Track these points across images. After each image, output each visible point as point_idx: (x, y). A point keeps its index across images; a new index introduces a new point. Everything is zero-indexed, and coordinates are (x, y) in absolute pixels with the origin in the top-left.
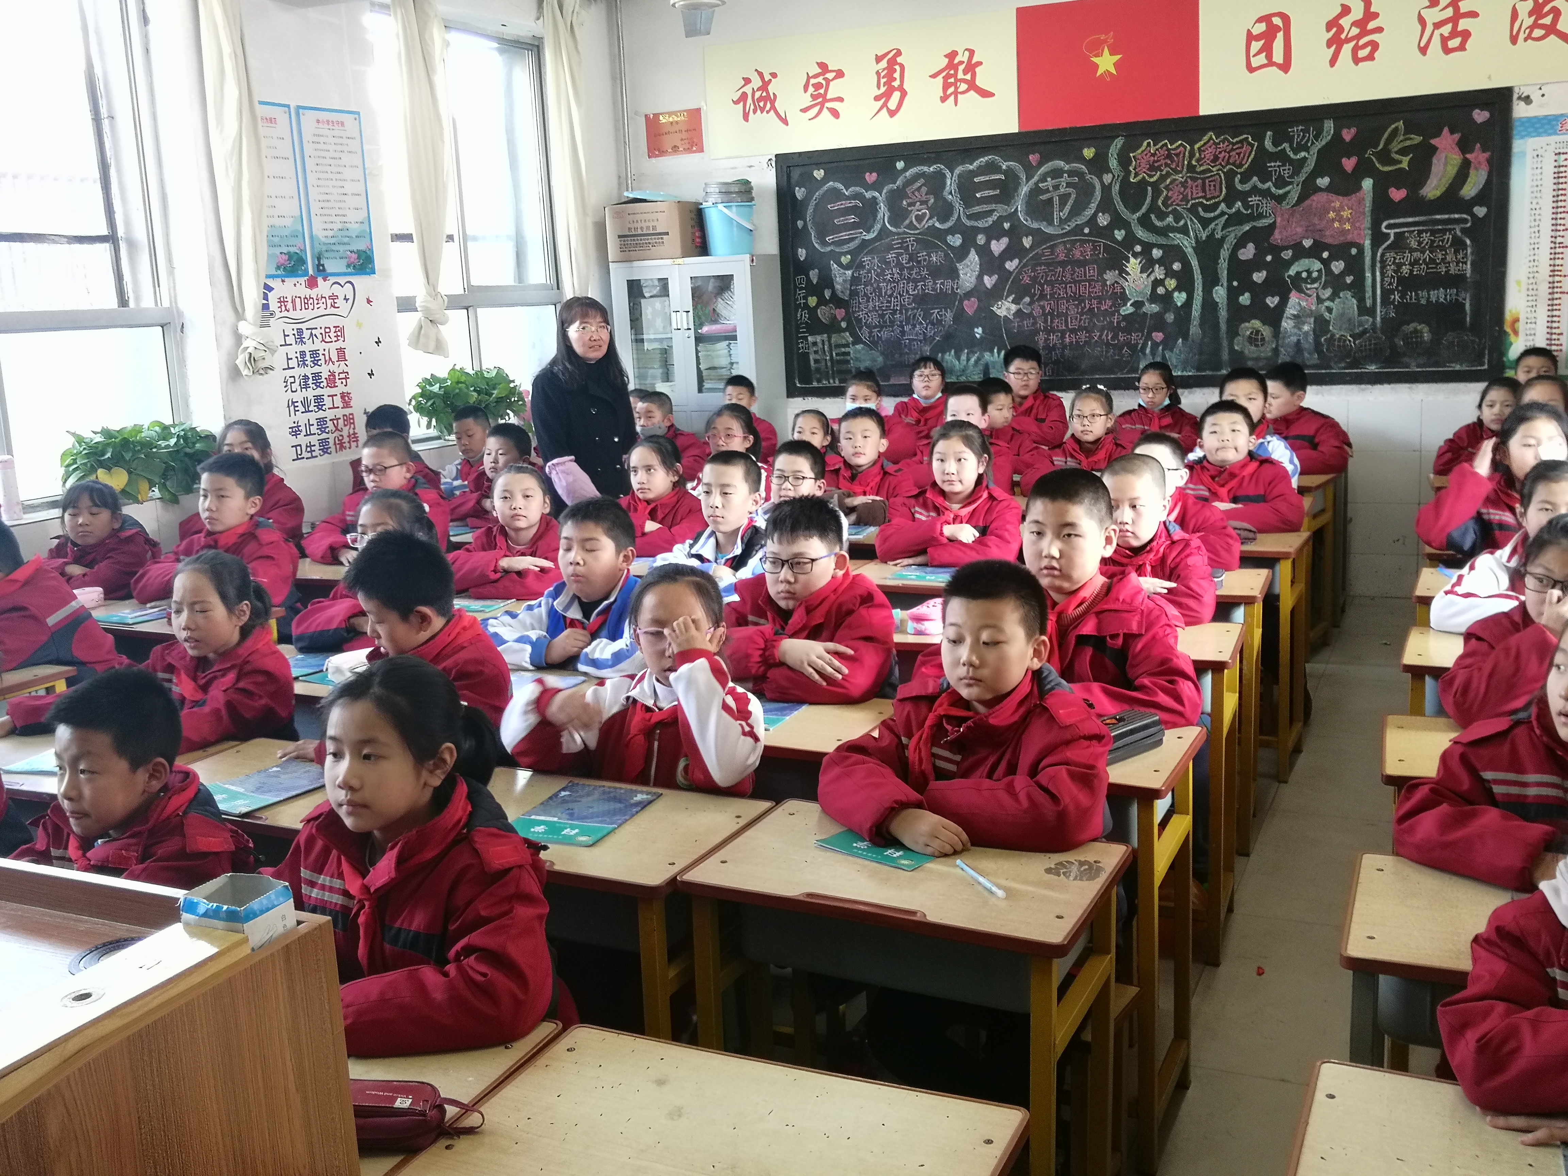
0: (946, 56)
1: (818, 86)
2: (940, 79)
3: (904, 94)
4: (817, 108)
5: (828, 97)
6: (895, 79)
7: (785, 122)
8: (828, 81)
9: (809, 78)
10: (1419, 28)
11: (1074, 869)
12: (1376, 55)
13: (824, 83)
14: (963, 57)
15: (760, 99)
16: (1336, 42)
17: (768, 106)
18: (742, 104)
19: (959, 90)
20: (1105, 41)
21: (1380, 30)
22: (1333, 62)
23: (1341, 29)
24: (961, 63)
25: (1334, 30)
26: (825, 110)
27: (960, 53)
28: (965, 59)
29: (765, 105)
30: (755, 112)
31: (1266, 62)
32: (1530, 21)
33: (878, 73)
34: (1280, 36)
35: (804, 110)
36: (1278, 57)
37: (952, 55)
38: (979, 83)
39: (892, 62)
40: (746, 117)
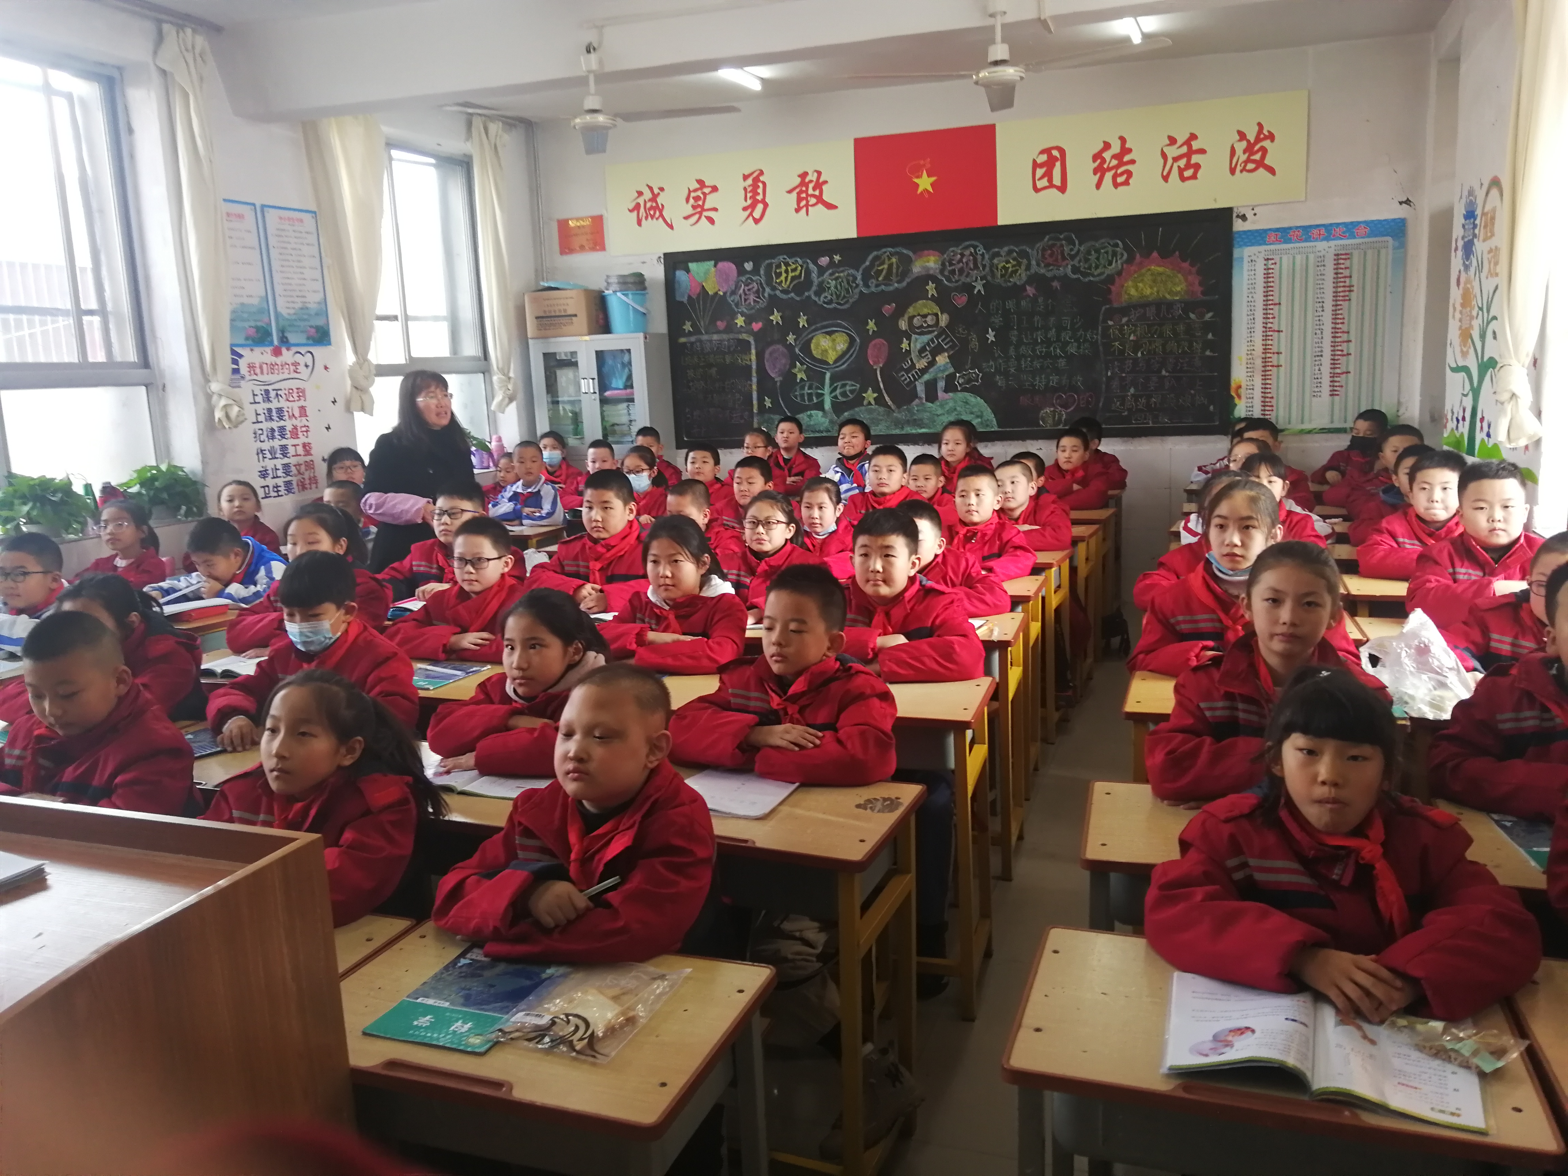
0: (799, 176)
1: (697, 199)
2: (794, 194)
3: (766, 206)
4: (697, 216)
5: (706, 207)
6: (759, 194)
7: (671, 227)
8: (705, 194)
9: (690, 192)
10: (1162, 161)
11: (879, 805)
12: (1131, 181)
13: (702, 196)
14: (812, 177)
15: (651, 208)
16: (1100, 171)
17: (658, 214)
18: (636, 212)
19: (810, 203)
20: (924, 165)
21: (1133, 162)
22: (1098, 186)
23: (1104, 161)
24: (811, 181)
25: (1099, 161)
26: (703, 218)
27: (810, 173)
28: (814, 179)
29: (655, 213)
30: (646, 218)
31: (1047, 184)
32: (1244, 157)
33: (745, 189)
34: (1058, 164)
35: (686, 218)
36: (1057, 181)
37: (804, 175)
38: (825, 198)
39: (756, 180)
40: (639, 223)
